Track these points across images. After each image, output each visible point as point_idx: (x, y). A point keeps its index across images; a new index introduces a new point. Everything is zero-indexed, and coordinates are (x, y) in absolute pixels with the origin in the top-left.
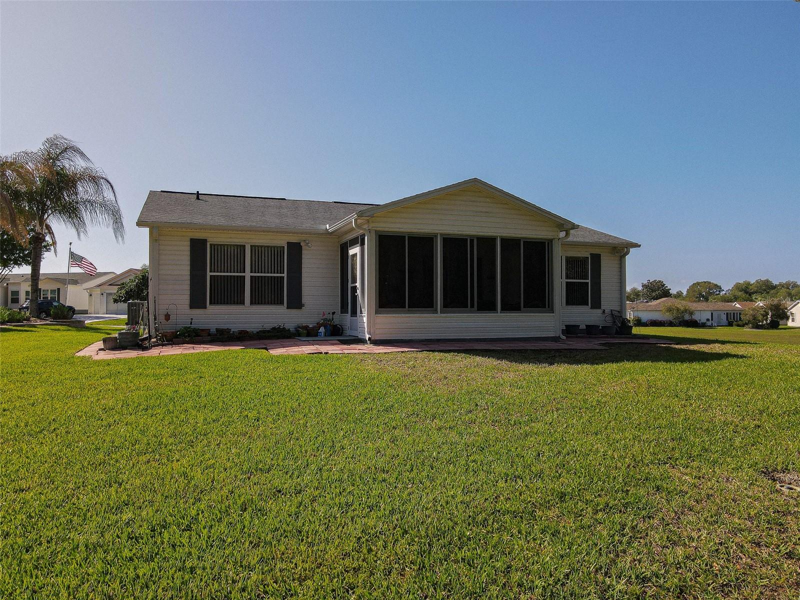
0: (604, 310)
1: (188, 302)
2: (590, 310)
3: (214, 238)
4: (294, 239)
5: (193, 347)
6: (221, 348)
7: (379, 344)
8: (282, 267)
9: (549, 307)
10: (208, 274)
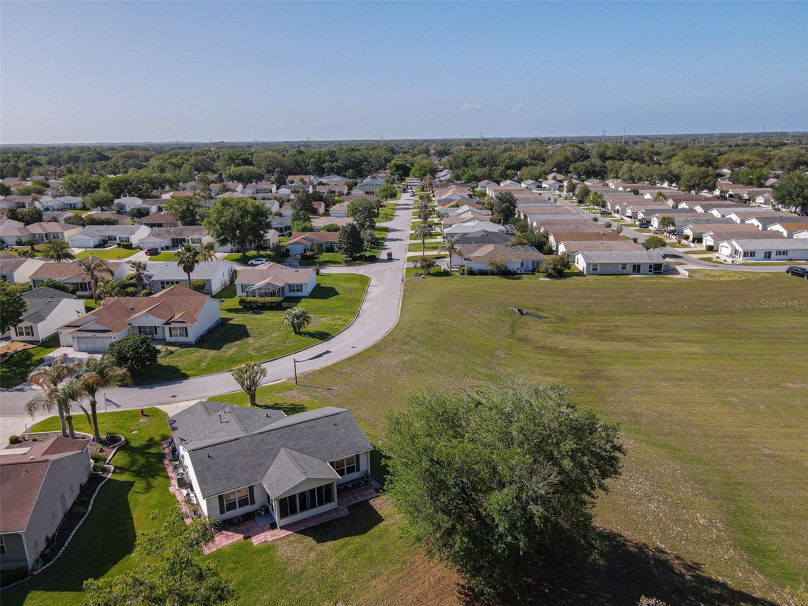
0: (361, 471)
1: (219, 513)
2: (356, 473)
5: (227, 535)
6: (238, 537)
7: (282, 528)
8: (248, 495)
9: (333, 500)
10: (225, 504)
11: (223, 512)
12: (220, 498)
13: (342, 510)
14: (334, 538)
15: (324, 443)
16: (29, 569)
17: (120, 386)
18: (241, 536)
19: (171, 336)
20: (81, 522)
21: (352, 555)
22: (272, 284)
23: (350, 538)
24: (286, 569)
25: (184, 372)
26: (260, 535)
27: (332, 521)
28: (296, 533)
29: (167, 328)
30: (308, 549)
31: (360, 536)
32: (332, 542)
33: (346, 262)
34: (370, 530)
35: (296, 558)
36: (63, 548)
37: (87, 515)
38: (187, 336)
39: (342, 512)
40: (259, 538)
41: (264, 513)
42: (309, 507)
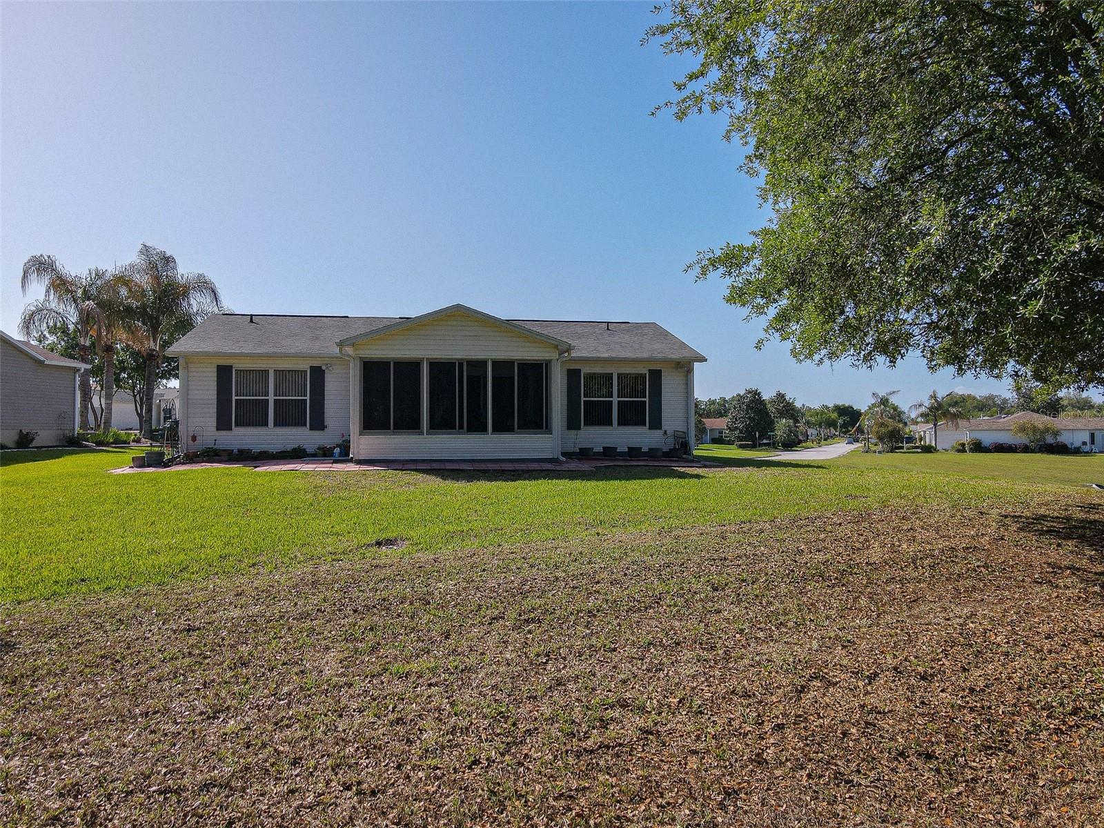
0: (666, 431)
1: (215, 424)
2: (648, 431)
3: (238, 365)
4: (316, 363)
7: (361, 463)
8: (305, 390)
9: (547, 428)
10: (234, 398)
11: (223, 423)
12: (224, 373)
26: (289, 465)
27: (527, 471)
28: (393, 470)
33: (741, 446)
40: (279, 467)
41: (340, 453)
42: (461, 427)
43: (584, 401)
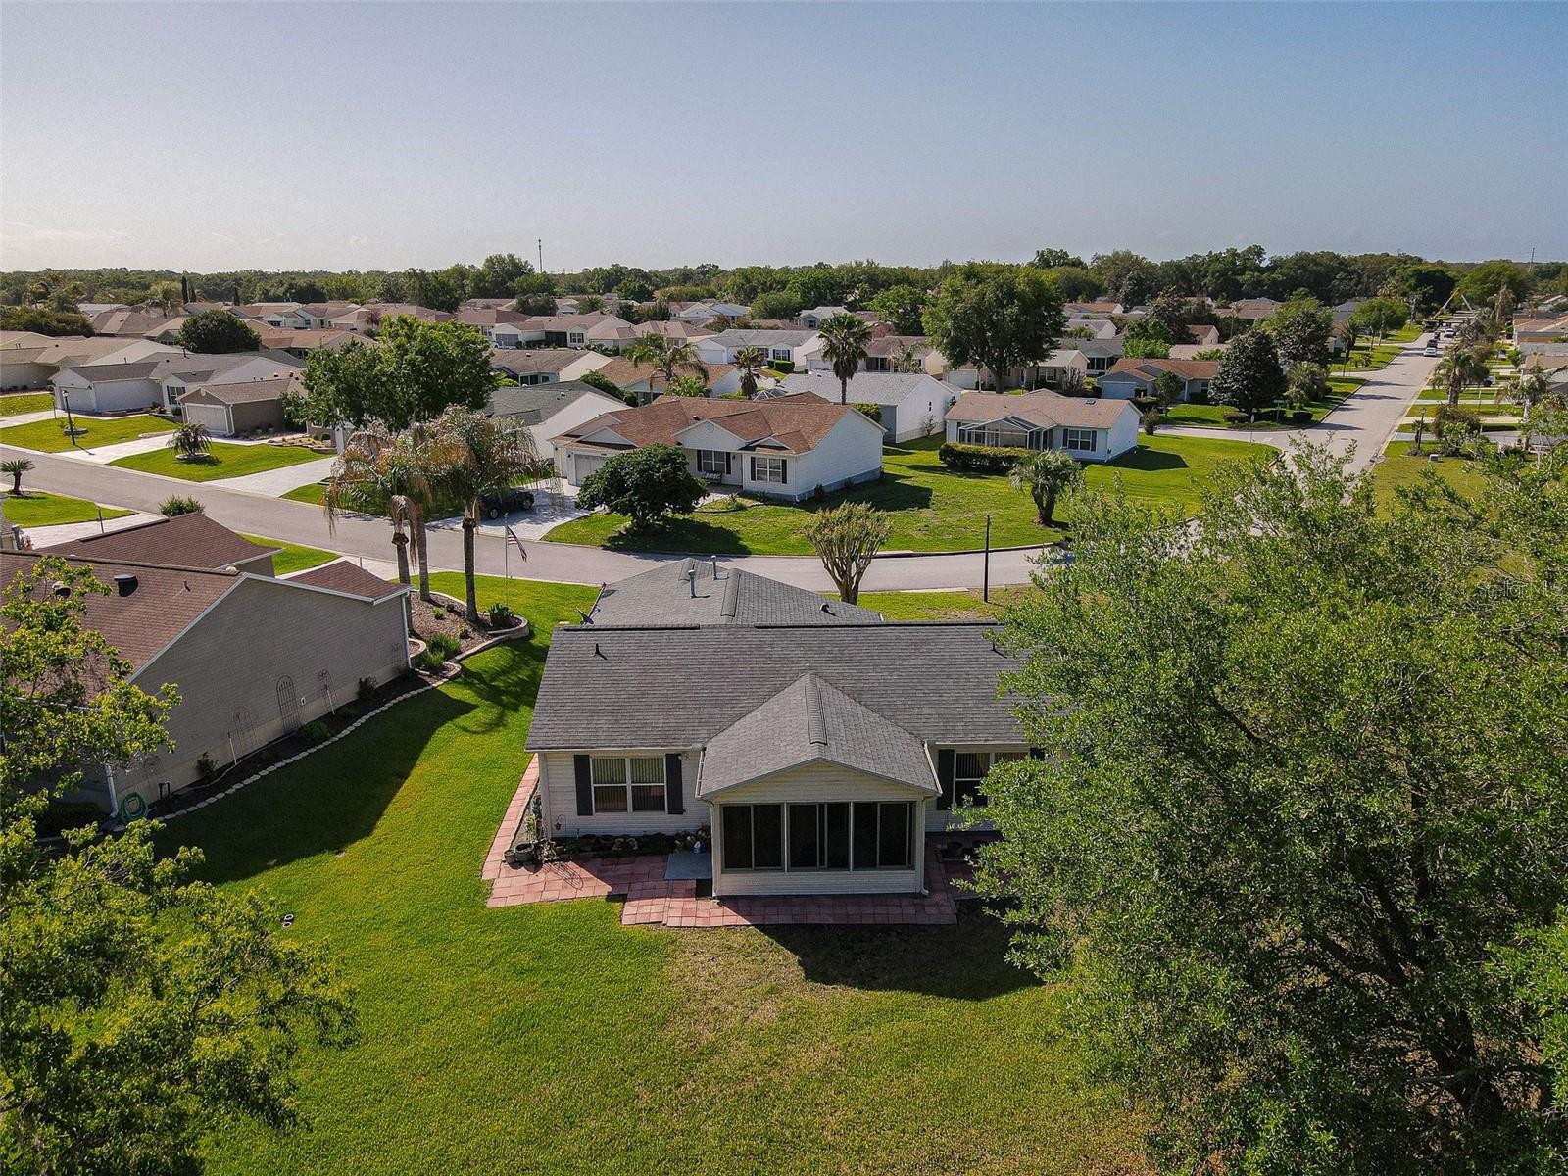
1: (576, 811)
3: (595, 754)
5: (573, 876)
6: (592, 888)
7: (724, 900)
8: (663, 777)
9: (910, 863)
10: (593, 786)
11: (584, 809)
12: (581, 762)
13: (937, 905)
14: (865, 982)
15: (937, 691)
16: (113, 815)
17: (605, 548)
18: (605, 889)
19: (753, 479)
20: (304, 754)
21: (897, 1056)
22: (1023, 421)
23: (916, 996)
24: (664, 1022)
25: (745, 543)
26: (656, 900)
27: (887, 929)
28: (756, 926)
29: (747, 456)
30: (765, 986)
31: (955, 1003)
32: (854, 992)
33: (1230, 419)
34: (999, 993)
35: (714, 1002)
36: (221, 795)
37: (327, 743)
38: (784, 481)
39: (932, 911)
40: (646, 909)
41: (701, 848)
42: (822, 863)
43: (957, 782)
